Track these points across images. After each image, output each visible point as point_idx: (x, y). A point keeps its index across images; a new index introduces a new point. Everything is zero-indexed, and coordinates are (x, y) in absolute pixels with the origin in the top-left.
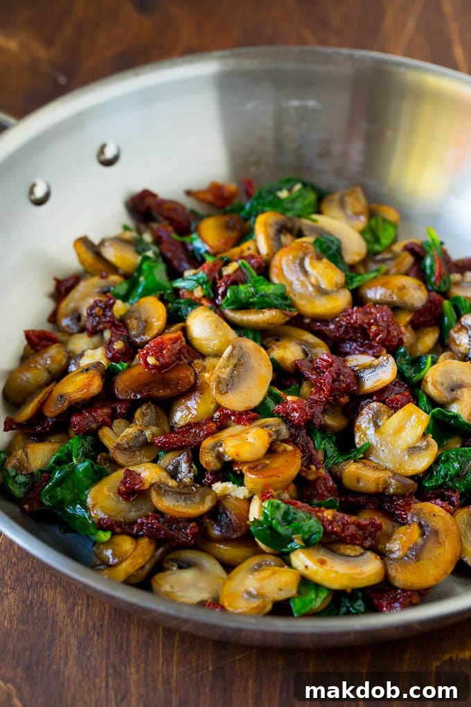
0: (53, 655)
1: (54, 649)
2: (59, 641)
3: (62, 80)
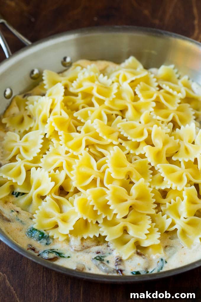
3: (33, 20)
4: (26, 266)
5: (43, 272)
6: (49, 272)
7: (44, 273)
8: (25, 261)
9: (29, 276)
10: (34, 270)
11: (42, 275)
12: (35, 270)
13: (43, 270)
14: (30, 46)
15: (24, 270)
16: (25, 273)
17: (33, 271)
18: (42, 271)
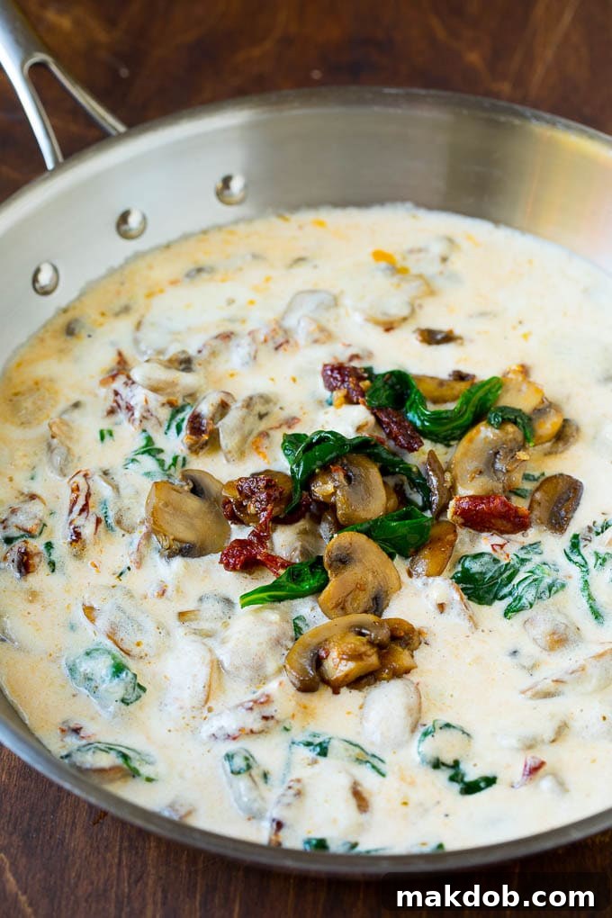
0: (57, 821)
1: (60, 812)
2: (67, 802)
3: (124, 72)
4: (68, 830)
5: (120, 851)
6: (137, 853)
7: (124, 857)
8: (67, 816)
9: (78, 861)
10: (91, 847)
11: (116, 860)
12: (95, 845)
13: (120, 845)
14: (121, 137)
15: (62, 845)
16: (65, 853)
17: (88, 847)
18: (117, 849)
